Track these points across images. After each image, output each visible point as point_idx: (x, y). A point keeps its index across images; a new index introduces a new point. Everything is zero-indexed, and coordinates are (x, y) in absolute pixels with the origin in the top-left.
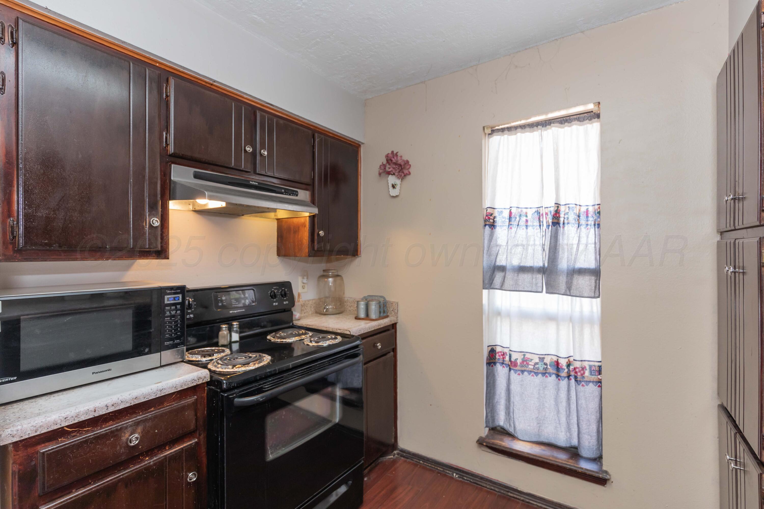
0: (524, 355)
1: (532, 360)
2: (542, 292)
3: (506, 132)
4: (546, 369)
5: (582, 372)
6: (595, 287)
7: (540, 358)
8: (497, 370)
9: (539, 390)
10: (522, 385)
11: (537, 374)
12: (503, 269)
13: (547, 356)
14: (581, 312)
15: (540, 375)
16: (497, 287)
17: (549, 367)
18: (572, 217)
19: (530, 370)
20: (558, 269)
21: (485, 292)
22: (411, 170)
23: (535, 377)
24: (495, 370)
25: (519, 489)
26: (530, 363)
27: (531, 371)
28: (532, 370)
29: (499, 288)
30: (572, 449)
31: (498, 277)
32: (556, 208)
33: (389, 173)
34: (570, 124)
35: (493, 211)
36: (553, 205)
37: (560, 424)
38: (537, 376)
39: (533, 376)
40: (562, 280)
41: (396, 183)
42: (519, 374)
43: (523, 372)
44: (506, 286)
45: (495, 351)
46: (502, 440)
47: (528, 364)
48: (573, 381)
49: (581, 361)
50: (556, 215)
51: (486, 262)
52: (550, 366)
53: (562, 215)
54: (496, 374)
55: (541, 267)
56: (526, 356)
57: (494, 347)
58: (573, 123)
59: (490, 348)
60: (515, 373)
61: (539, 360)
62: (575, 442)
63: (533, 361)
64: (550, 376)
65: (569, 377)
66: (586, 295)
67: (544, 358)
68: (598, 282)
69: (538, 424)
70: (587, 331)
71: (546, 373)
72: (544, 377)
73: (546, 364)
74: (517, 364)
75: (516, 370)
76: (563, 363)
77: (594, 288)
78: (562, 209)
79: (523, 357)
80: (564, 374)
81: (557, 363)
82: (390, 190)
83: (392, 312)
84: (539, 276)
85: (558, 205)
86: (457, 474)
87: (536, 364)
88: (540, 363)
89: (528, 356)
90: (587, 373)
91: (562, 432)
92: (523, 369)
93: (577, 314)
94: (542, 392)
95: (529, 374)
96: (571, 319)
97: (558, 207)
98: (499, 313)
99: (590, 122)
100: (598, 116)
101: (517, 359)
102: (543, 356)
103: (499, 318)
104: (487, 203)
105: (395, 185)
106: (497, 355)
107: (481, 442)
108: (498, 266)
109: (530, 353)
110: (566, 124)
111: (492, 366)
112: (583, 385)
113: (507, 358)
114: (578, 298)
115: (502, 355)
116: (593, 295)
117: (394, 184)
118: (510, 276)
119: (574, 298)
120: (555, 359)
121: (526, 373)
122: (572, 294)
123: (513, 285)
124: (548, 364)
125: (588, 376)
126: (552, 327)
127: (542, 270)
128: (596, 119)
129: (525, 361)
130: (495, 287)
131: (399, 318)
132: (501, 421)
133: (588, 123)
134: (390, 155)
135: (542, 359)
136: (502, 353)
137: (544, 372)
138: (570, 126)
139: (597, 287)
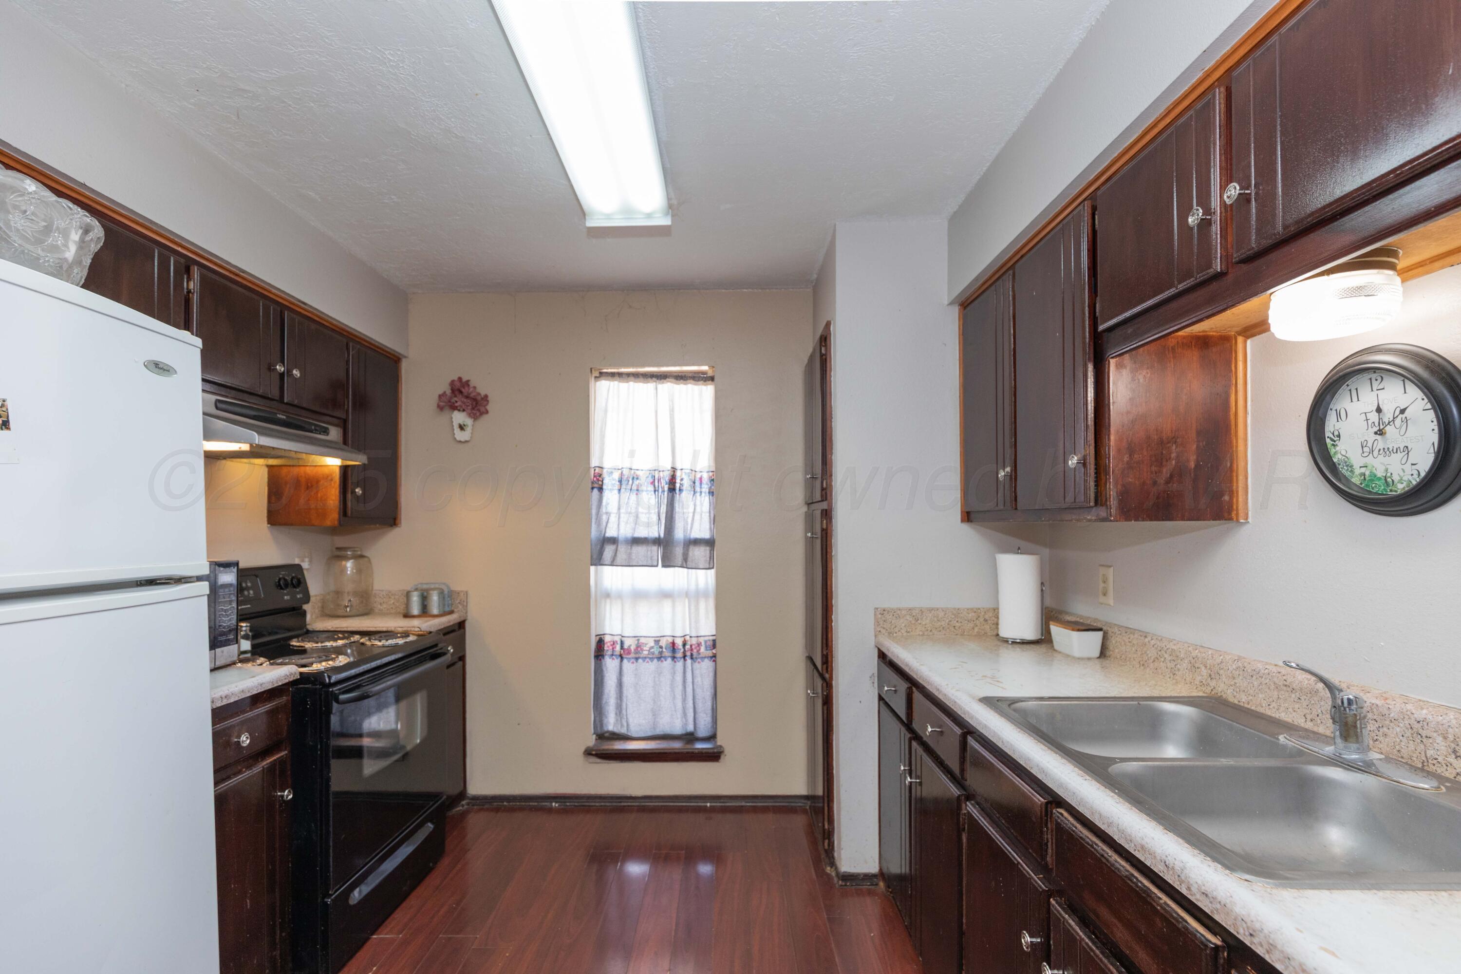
0: (638, 640)
1: (646, 644)
2: (657, 566)
3: (617, 377)
4: (661, 653)
5: (698, 648)
6: (710, 558)
7: (655, 641)
8: (605, 664)
9: (654, 677)
10: (636, 675)
11: (652, 659)
12: (613, 541)
13: (662, 638)
14: (697, 585)
15: (656, 660)
16: (606, 563)
17: (664, 650)
18: (687, 483)
19: (644, 656)
20: (675, 539)
21: (592, 568)
22: (489, 407)
23: (650, 663)
24: (604, 664)
25: (633, 796)
26: (645, 648)
27: (645, 658)
28: (647, 656)
29: (610, 563)
30: (688, 737)
31: (609, 550)
32: (672, 473)
33: (454, 408)
34: (685, 382)
35: (602, 472)
36: (669, 468)
37: (675, 711)
38: (652, 662)
39: (648, 662)
40: (679, 551)
41: (465, 424)
42: (633, 663)
43: (637, 659)
44: (619, 560)
45: (604, 641)
46: (612, 745)
47: (642, 650)
48: (689, 661)
49: (697, 637)
50: (672, 481)
51: (594, 533)
52: (666, 649)
53: (678, 481)
54: (604, 669)
55: (656, 538)
56: (641, 641)
57: (602, 636)
58: (689, 381)
59: (598, 638)
60: (629, 662)
61: (655, 644)
62: (690, 728)
63: (648, 646)
64: (666, 660)
65: (684, 657)
66: (701, 566)
67: (659, 641)
68: (712, 552)
69: (653, 715)
70: (702, 604)
71: (661, 657)
72: (660, 662)
73: (661, 647)
74: (631, 650)
75: (630, 658)
76: (679, 642)
77: (708, 559)
78: (678, 473)
79: (637, 642)
80: (679, 655)
81: (673, 644)
82: (455, 432)
83: (459, 605)
84: (655, 548)
85: (674, 470)
86: (556, 802)
87: (652, 647)
88: (655, 647)
89: (642, 640)
90: (703, 649)
91: (678, 719)
92: (637, 656)
93: (693, 587)
94: (657, 679)
95: (644, 661)
96: (687, 594)
97: (674, 471)
98: (608, 595)
99: (705, 383)
100: (712, 379)
101: (630, 646)
102: (658, 639)
103: (608, 601)
104: (594, 462)
105: (464, 425)
106: (606, 646)
107: (588, 753)
108: (608, 538)
109: (644, 637)
110: (682, 381)
111: (600, 660)
112: (699, 662)
113: (618, 647)
114: (694, 571)
115: (611, 645)
116: (707, 566)
117: (462, 424)
118: (622, 549)
119: (690, 570)
120: (670, 640)
121: (640, 661)
122: (688, 566)
123: (626, 560)
124: (664, 647)
125: (703, 653)
126: (667, 605)
127: (657, 541)
128: (710, 382)
129: (639, 647)
130: (605, 563)
131: (469, 614)
132: (611, 724)
133: (703, 384)
134: (458, 384)
135: (657, 642)
136: (612, 643)
137: (660, 656)
138: (685, 384)
139: (711, 557)
